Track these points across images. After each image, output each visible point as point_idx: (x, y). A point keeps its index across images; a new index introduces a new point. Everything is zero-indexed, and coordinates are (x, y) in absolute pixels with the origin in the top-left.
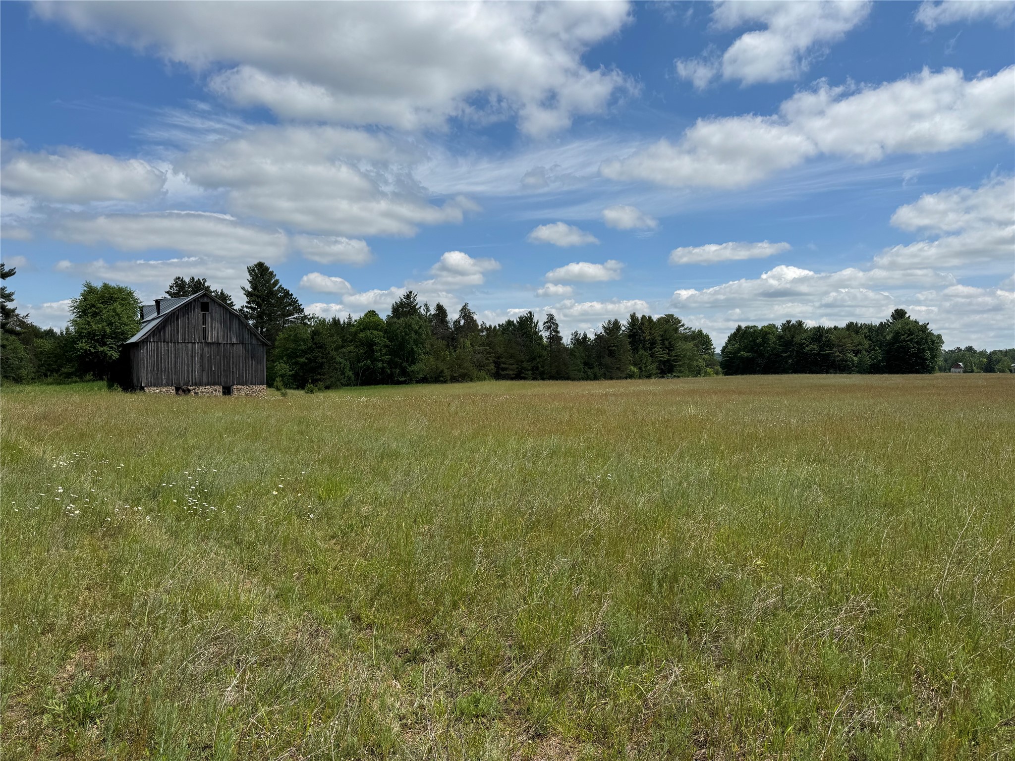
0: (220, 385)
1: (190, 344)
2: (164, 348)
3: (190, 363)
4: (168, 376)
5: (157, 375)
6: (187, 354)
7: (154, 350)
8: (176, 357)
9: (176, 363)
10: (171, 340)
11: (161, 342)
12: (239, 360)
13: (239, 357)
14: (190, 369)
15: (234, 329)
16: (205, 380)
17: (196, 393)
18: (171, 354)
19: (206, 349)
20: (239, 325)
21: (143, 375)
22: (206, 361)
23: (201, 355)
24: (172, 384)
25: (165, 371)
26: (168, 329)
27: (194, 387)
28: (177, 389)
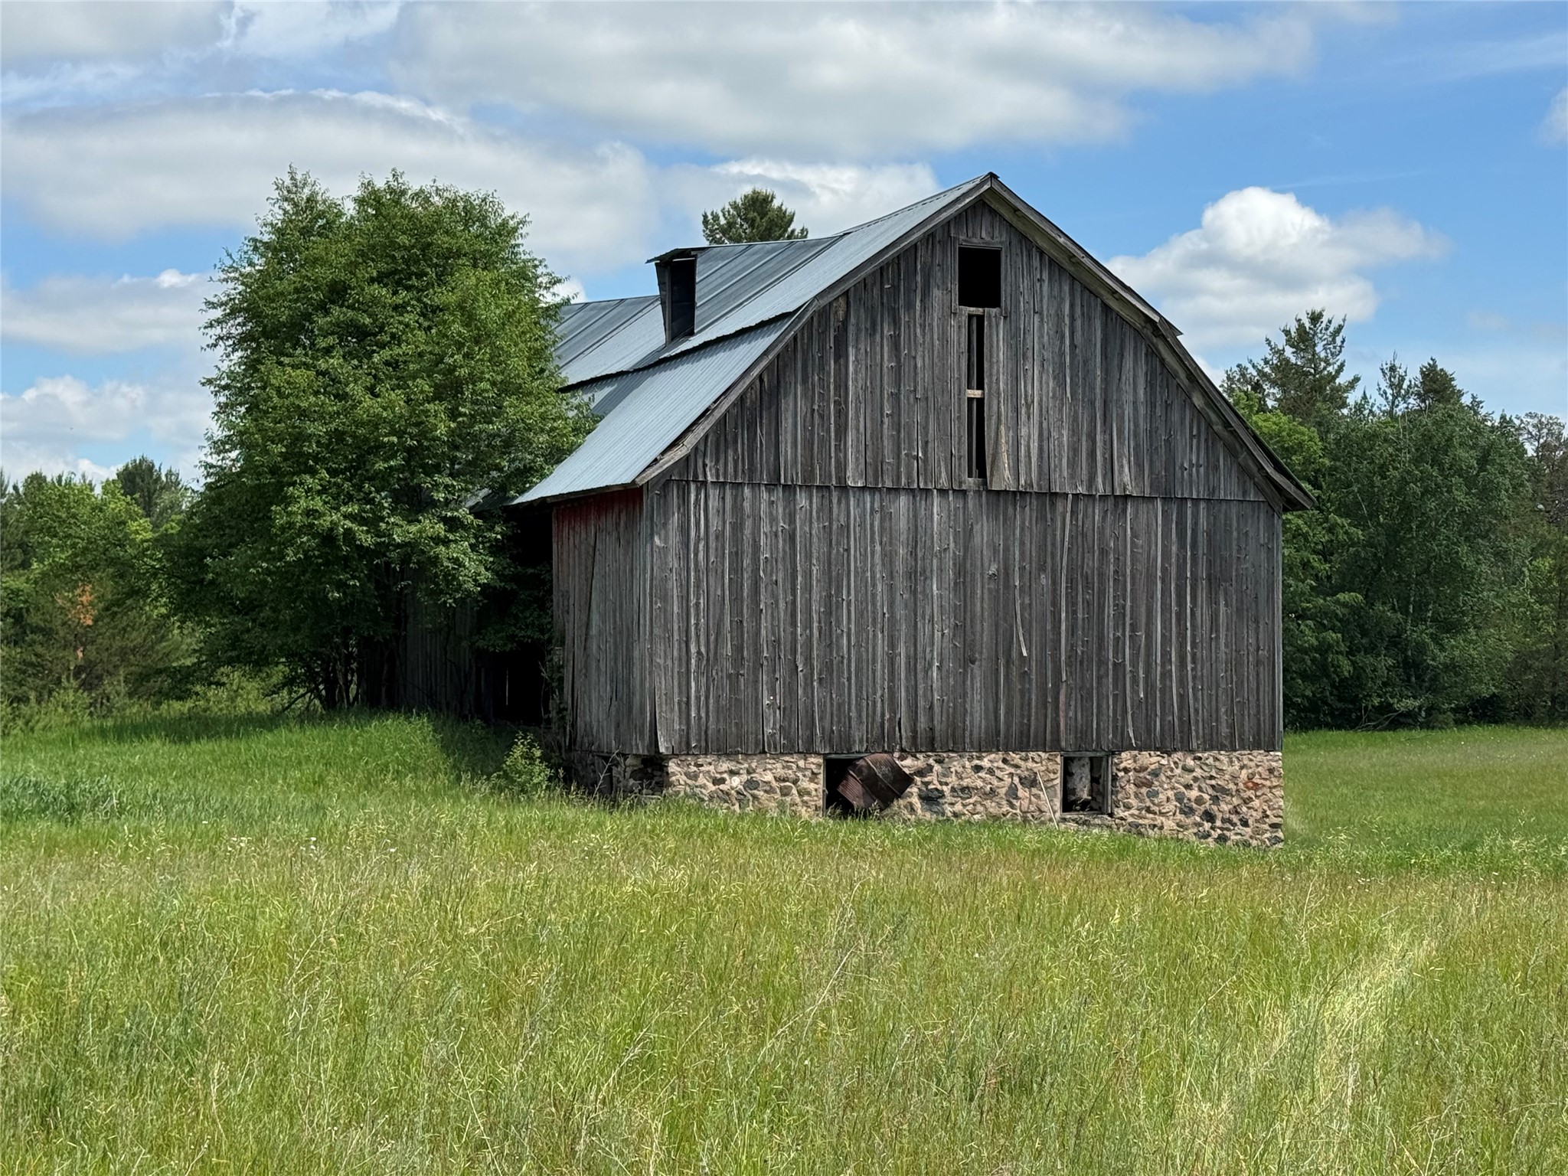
0: (1055, 746)
1: (903, 500)
2: (773, 520)
3: (901, 612)
4: (790, 692)
5: (734, 688)
6: (889, 558)
7: (719, 536)
8: (833, 581)
9: (831, 608)
10: (809, 474)
11: (755, 486)
12: (1151, 596)
13: (1151, 578)
14: (902, 649)
15: (1128, 410)
16: (977, 717)
17: (931, 799)
18: (808, 556)
19: (984, 531)
20: (1150, 385)
21: (661, 684)
22: (982, 602)
23: (961, 570)
24: (810, 740)
25: (774, 661)
26: (794, 408)
27: (920, 762)
28: (836, 771)
